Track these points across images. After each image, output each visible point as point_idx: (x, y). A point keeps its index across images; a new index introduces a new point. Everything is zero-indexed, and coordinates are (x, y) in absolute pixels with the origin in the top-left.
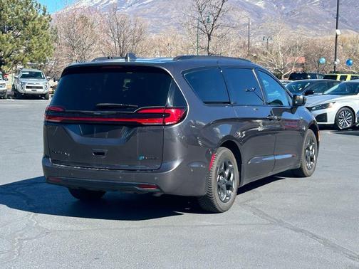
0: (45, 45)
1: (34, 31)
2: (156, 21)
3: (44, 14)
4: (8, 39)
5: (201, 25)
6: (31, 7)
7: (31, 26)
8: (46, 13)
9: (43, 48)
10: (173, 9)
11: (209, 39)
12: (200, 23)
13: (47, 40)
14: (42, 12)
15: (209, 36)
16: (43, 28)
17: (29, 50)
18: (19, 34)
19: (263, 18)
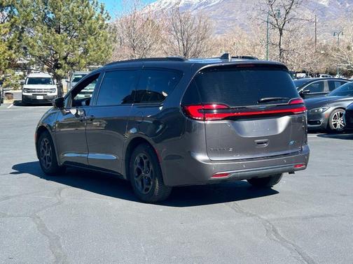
0: (103, 46)
1: (91, 31)
2: (220, 23)
3: (102, 13)
4: (62, 40)
5: (273, 19)
6: (87, 5)
7: (87, 25)
8: (104, 12)
9: (100, 49)
10: (237, 11)
11: (281, 34)
12: (270, 17)
13: (105, 40)
14: (99, 10)
15: (281, 30)
16: (101, 27)
17: (86, 52)
18: (76, 34)
19: (327, 17)
